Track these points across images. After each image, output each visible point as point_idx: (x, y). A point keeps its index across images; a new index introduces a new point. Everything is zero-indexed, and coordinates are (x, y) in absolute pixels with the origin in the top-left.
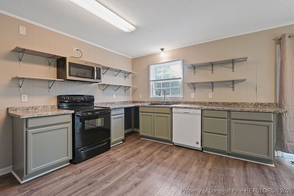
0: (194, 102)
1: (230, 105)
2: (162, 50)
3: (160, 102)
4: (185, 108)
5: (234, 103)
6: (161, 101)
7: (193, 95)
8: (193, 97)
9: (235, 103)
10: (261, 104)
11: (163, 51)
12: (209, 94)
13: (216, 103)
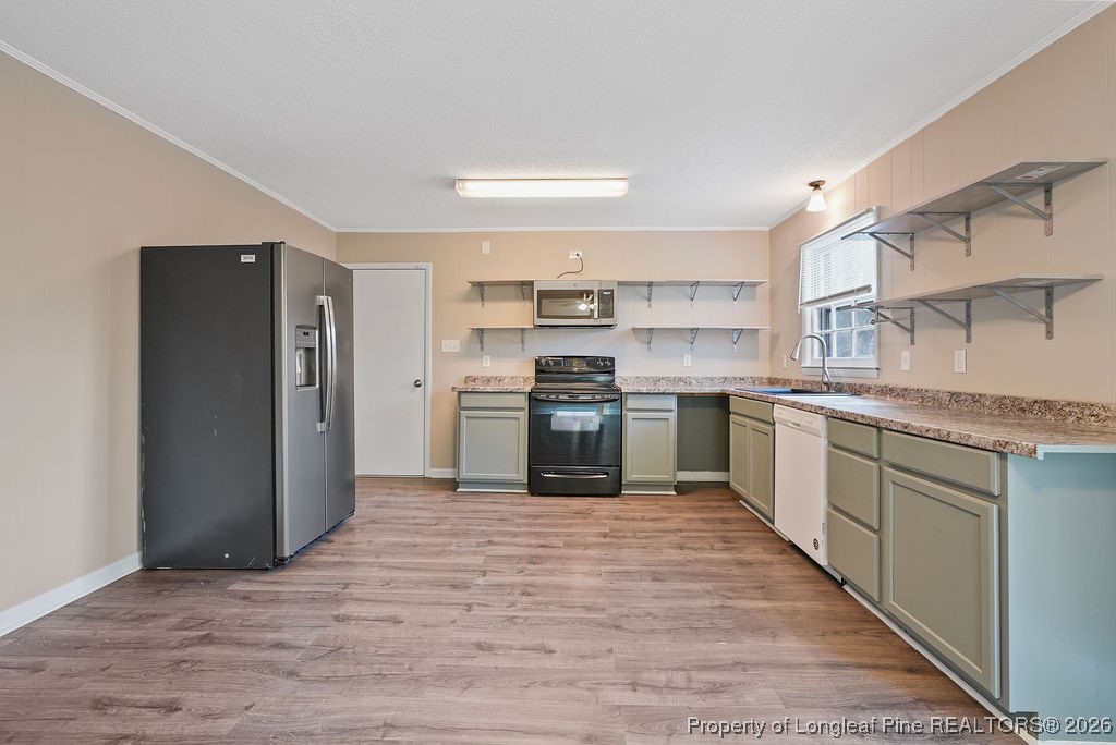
1: (1023, 410)
2: (816, 185)
4: (793, 405)
5: (1041, 402)
7: (906, 360)
8: (907, 369)
11: (816, 191)
12: (956, 352)
13: (973, 396)
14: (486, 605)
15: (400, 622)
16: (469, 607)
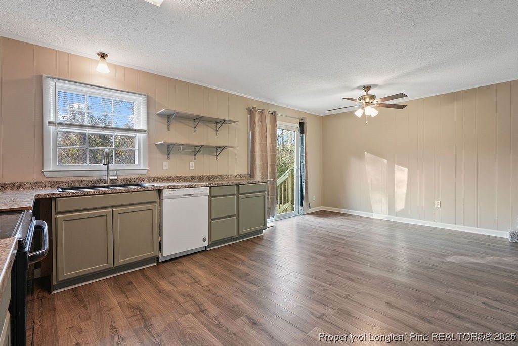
0: (170, 177)
2: (103, 56)
3: (88, 181)
4: (186, 187)
6: (90, 179)
7: (165, 165)
8: (167, 168)
9: (220, 176)
10: (240, 175)
11: (102, 59)
12: (191, 163)
14: (338, 295)
15: (387, 303)
16: (347, 297)
